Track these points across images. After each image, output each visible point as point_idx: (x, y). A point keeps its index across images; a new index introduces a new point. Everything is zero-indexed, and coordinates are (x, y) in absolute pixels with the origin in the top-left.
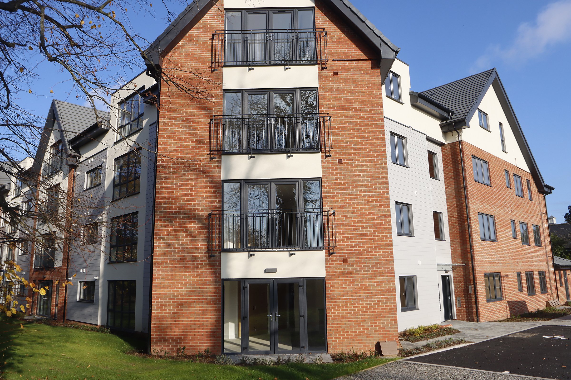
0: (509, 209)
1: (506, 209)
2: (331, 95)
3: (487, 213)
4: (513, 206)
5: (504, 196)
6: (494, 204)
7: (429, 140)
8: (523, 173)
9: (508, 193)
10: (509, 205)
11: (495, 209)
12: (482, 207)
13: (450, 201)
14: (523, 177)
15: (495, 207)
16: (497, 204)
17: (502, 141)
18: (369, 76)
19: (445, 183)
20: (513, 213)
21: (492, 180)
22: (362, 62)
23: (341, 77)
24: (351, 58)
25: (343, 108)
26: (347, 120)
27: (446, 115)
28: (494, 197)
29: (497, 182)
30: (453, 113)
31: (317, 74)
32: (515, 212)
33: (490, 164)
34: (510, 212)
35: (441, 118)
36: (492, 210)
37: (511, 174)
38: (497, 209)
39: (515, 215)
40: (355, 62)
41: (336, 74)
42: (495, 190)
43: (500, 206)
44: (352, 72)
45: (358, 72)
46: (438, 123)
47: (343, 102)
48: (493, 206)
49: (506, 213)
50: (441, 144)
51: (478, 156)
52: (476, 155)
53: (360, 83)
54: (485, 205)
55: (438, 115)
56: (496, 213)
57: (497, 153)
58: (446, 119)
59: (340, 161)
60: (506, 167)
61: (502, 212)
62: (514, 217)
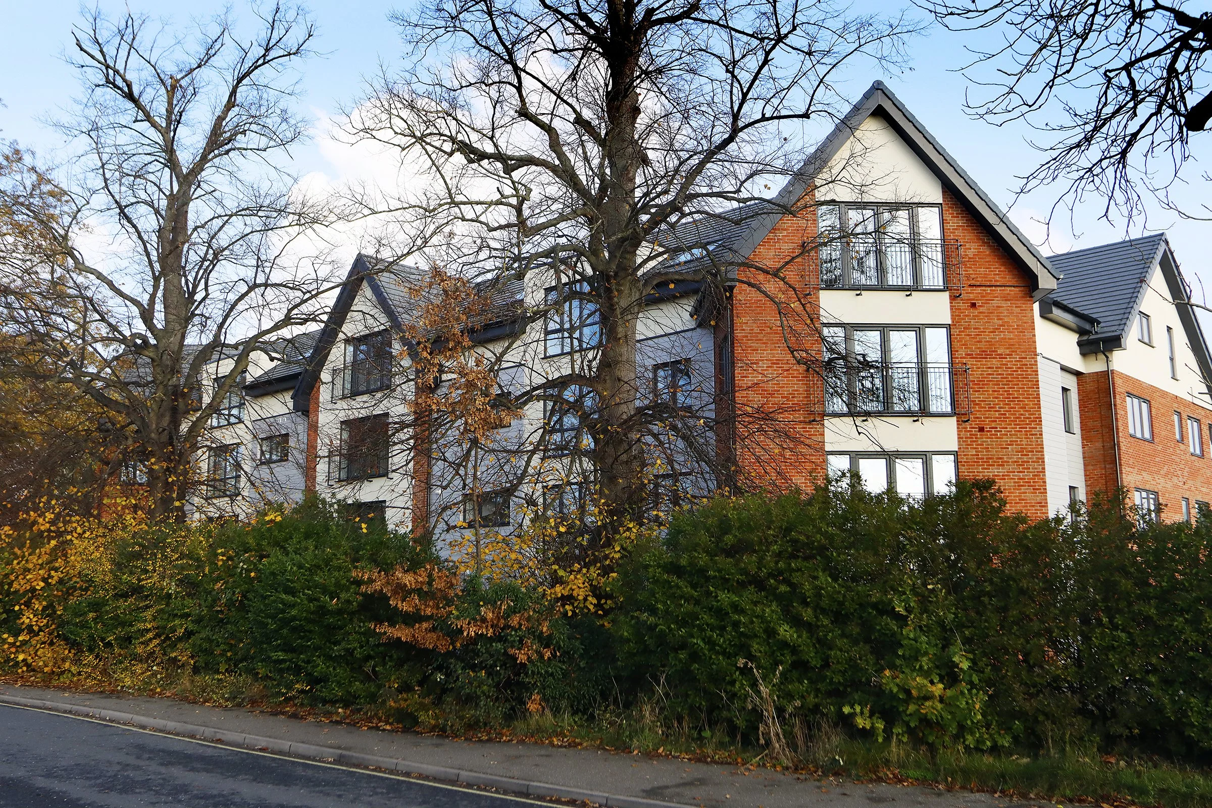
0: (1180, 479)
1: (1175, 480)
2: (968, 335)
3: (1147, 487)
4: (1186, 474)
5: (1173, 457)
6: (1158, 473)
7: (1064, 369)
8: (1203, 413)
9: (1178, 452)
10: (1179, 473)
11: (1158, 481)
12: (1140, 477)
13: (1091, 468)
14: (1203, 420)
15: (1159, 476)
16: (1162, 472)
17: (1172, 359)
18: (1018, 310)
19: (1083, 439)
20: (1186, 487)
21: (1156, 431)
22: (1009, 289)
23: (981, 309)
24: (993, 283)
25: (984, 355)
26: (990, 371)
27: (1087, 326)
28: (1157, 459)
29: (1163, 433)
30: (1099, 323)
31: (949, 305)
32: (1190, 483)
33: (1153, 403)
34: (1181, 484)
35: (1081, 332)
36: (1154, 483)
37: (1184, 416)
38: (1162, 480)
39: (1189, 489)
40: (999, 289)
41: (973, 305)
42: (1159, 448)
43: (1166, 475)
44: (995, 303)
45: (1004, 304)
46: (1074, 338)
47: (983, 345)
48: (1155, 476)
49: (1176, 486)
50: (1078, 374)
51: (1135, 393)
52: (1132, 392)
53: (1006, 319)
54: (1144, 474)
55: (1073, 326)
56: (1160, 487)
57: (1163, 382)
58: (1087, 332)
59: (981, 430)
60: (1176, 405)
61: (1169, 485)
62: (1188, 492)
